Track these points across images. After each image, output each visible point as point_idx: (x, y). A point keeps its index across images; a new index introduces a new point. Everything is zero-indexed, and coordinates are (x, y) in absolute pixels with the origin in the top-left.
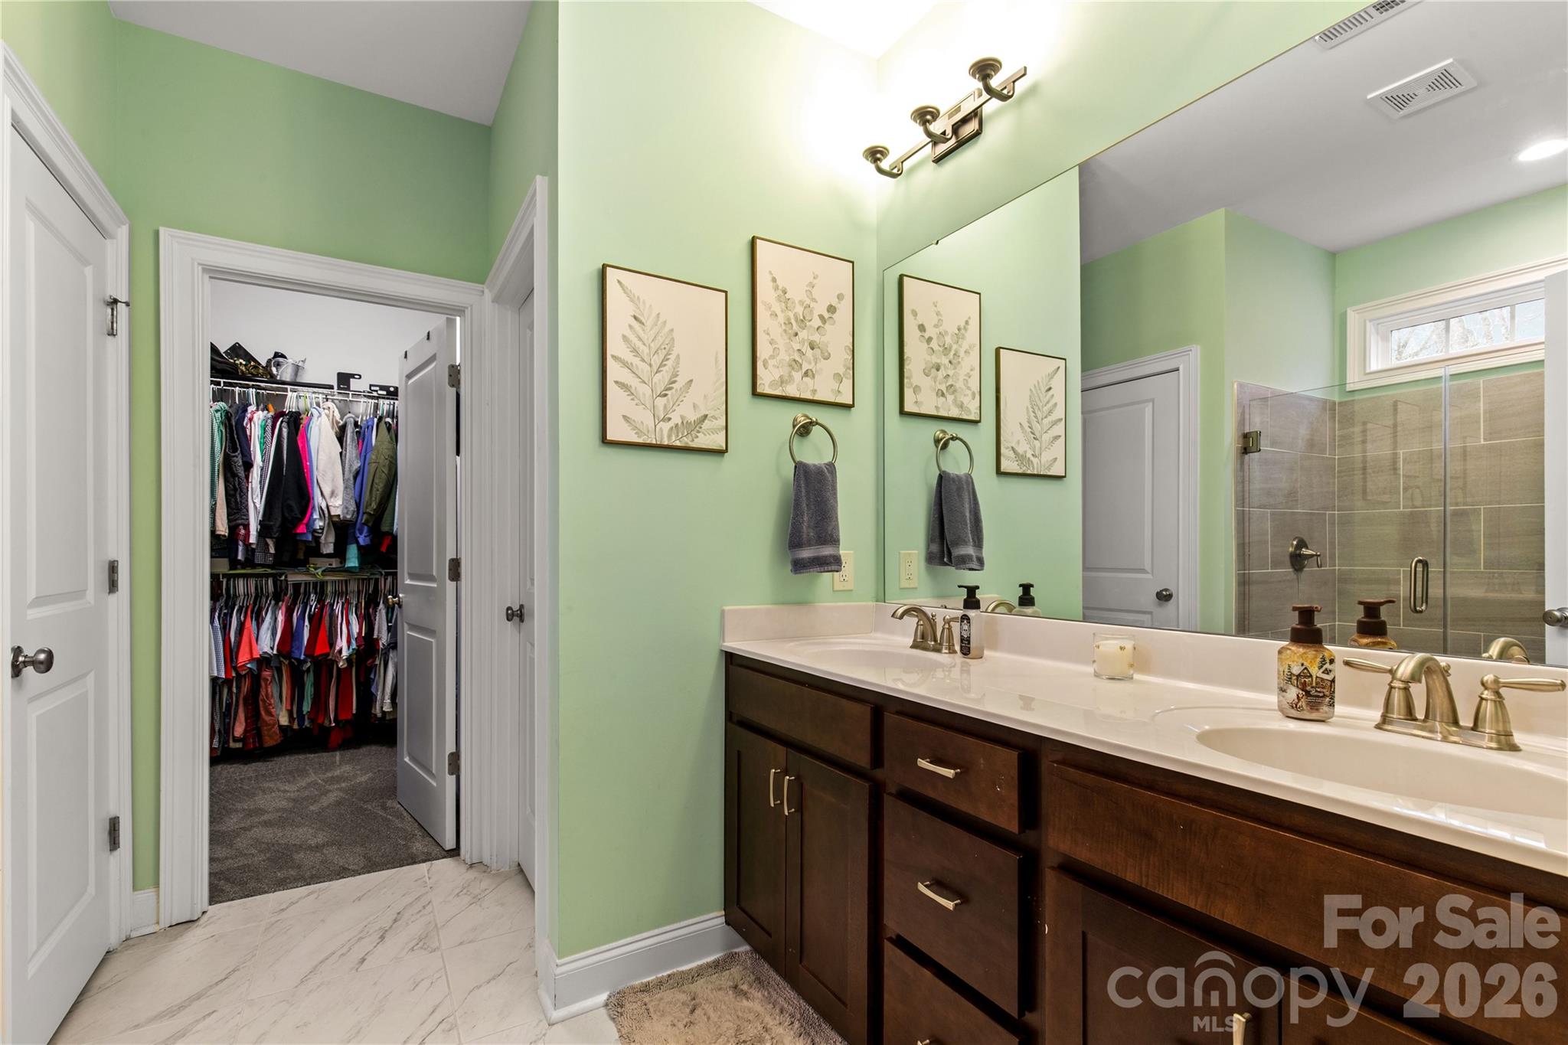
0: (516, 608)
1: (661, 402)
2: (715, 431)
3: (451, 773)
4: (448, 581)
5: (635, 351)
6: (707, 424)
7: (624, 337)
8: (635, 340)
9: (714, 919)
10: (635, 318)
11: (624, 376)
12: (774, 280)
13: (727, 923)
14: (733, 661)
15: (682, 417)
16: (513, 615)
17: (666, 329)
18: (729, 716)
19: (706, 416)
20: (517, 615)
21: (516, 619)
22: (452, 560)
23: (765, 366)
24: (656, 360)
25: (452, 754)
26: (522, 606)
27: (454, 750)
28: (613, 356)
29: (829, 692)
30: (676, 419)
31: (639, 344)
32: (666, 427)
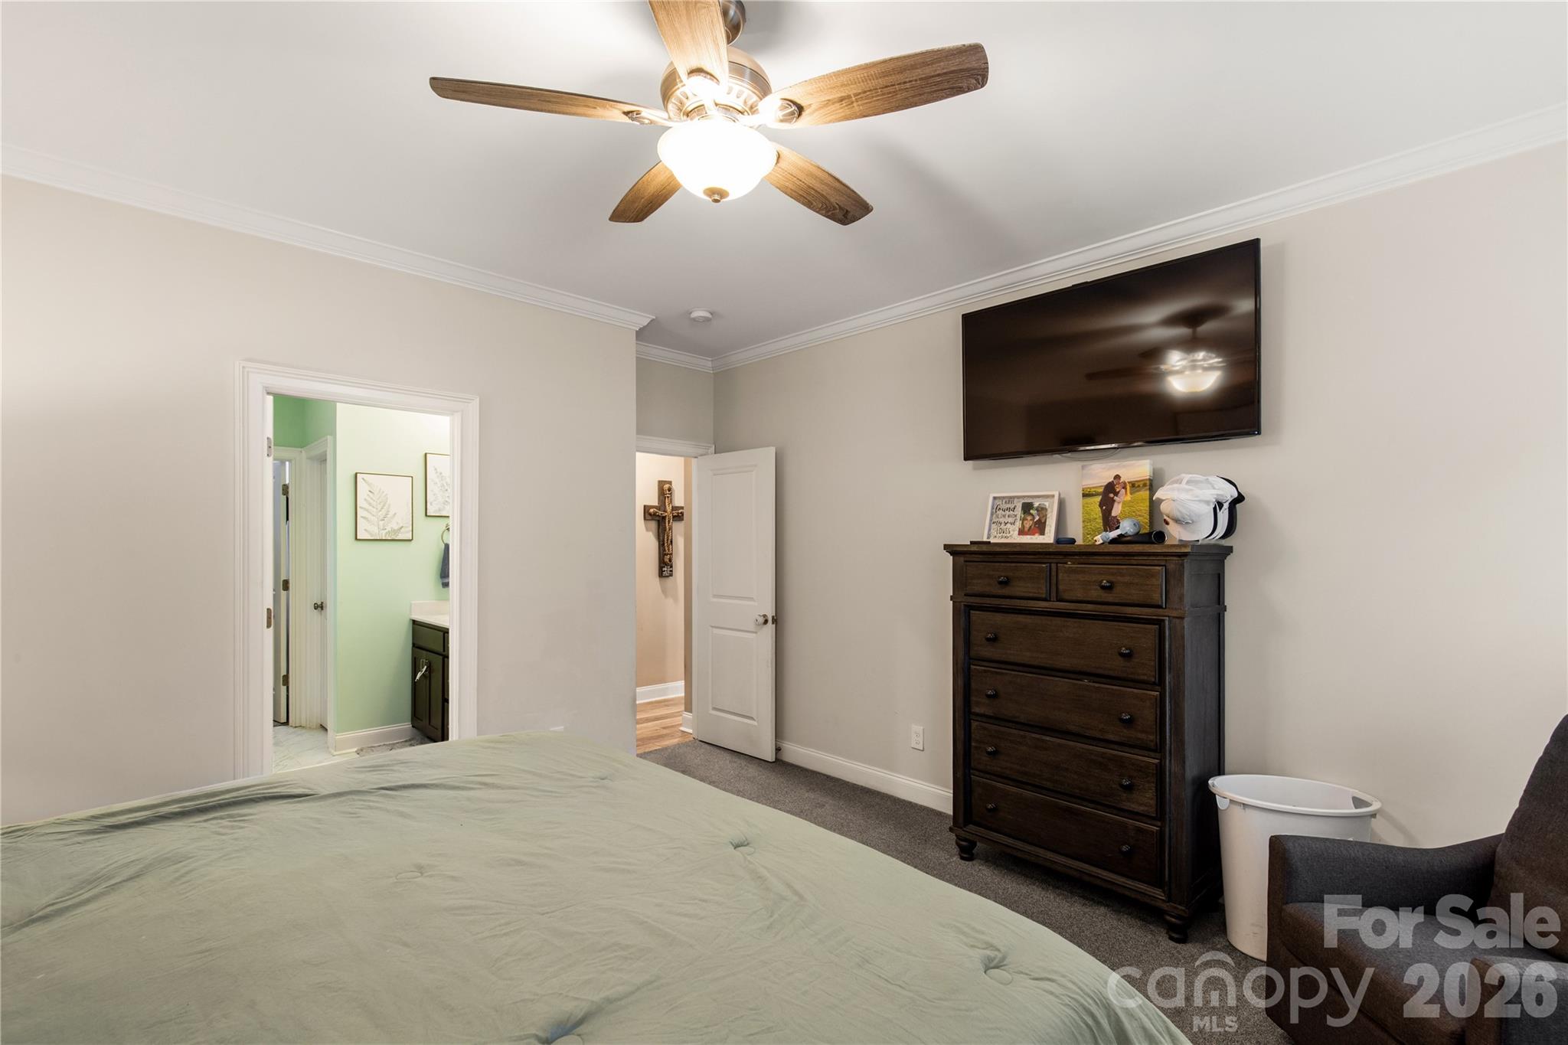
0: (319, 603)
1: (381, 523)
2: (407, 532)
3: (284, 685)
4: (282, 591)
5: (370, 504)
6: (403, 530)
7: (365, 500)
8: (369, 499)
9: (408, 725)
10: (370, 491)
11: (365, 514)
12: (436, 469)
13: (413, 726)
14: (414, 622)
15: (392, 528)
16: (318, 607)
17: (384, 494)
18: (414, 645)
19: (402, 527)
20: (320, 607)
21: (319, 609)
22: (284, 581)
23: (431, 504)
24: (379, 507)
25: (284, 676)
26: (322, 603)
27: (285, 674)
28: (360, 507)
29: (431, 628)
30: (388, 529)
31: (371, 501)
32: (384, 532)
